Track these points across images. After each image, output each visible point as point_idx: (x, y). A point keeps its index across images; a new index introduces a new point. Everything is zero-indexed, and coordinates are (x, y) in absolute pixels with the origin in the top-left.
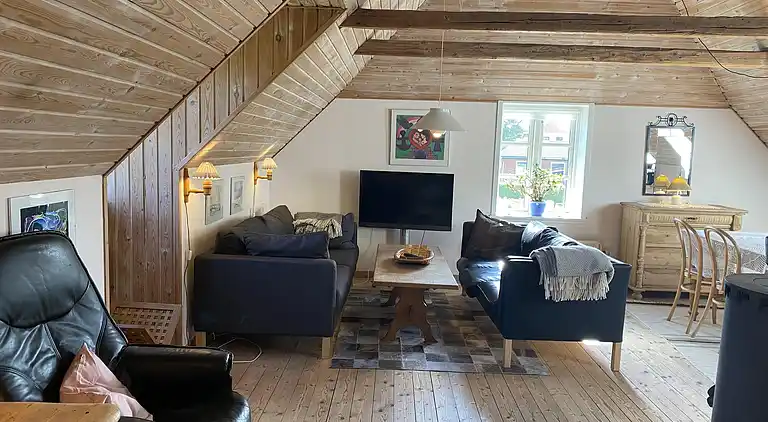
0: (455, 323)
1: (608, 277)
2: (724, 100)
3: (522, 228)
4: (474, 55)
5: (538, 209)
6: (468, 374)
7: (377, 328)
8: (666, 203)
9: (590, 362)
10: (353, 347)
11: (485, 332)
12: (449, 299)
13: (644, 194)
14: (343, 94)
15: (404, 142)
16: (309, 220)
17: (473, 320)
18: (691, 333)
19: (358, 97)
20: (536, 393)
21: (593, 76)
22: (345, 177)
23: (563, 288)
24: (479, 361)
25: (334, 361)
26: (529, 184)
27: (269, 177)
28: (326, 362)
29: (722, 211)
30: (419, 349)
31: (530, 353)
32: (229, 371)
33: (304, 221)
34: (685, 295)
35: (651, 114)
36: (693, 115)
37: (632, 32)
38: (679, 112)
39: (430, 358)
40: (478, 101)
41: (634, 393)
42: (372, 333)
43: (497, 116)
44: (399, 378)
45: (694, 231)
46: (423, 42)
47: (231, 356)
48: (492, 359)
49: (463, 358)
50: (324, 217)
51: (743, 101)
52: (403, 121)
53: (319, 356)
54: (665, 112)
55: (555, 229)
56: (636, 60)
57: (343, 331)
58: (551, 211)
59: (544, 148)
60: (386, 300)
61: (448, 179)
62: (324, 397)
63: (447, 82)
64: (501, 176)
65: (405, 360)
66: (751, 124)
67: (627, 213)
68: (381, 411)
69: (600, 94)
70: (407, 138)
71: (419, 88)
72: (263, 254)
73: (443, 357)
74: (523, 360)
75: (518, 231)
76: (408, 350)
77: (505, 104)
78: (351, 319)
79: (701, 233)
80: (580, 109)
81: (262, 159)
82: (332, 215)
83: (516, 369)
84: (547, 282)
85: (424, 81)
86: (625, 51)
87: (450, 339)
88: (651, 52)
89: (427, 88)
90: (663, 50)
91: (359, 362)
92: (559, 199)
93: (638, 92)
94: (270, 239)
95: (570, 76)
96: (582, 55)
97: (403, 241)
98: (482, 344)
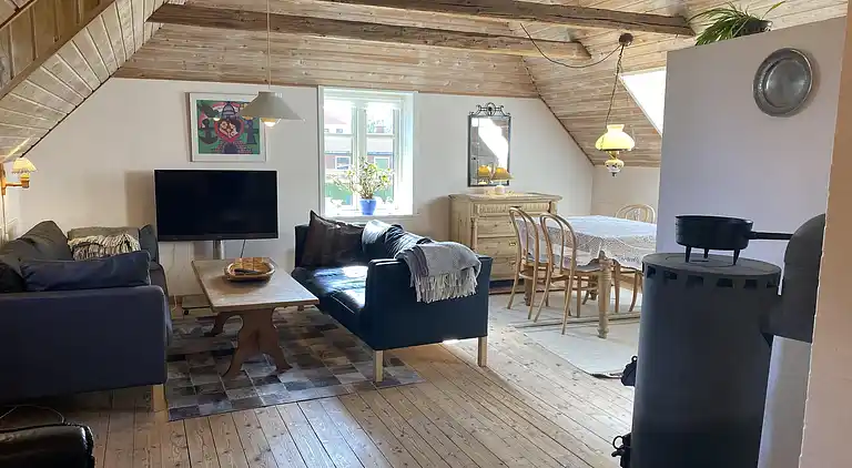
0: (302, 342)
1: (476, 271)
2: (533, 88)
3: (361, 229)
4: (299, 31)
5: (369, 207)
6: (341, 396)
7: (211, 362)
8: (491, 193)
9: (456, 361)
10: (190, 391)
11: (342, 347)
12: (285, 317)
13: (469, 185)
14: (120, 73)
15: (208, 134)
16: (92, 238)
17: (322, 336)
18: (533, 317)
19: (143, 77)
20: (419, 403)
21: (415, 61)
22: (132, 181)
23: (433, 289)
24: (347, 381)
25: (173, 412)
26: (356, 179)
27: (25, 184)
28: (161, 415)
29: (541, 198)
30: (273, 379)
31: (396, 362)
32: (90, 450)
33: (81, 240)
34: (521, 281)
35: (472, 103)
36: (509, 105)
37: (480, 15)
38: (497, 101)
39: (291, 387)
40: (294, 85)
41: (506, 385)
42: (209, 371)
43: (318, 102)
44: (264, 417)
45: (530, 219)
46: (238, 12)
47: (86, 429)
48: (359, 376)
49: (329, 381)
50: (111, 232)
51: (550, 91)
52: (204, 107)
53: (149, 410)
54: (484, 101)
55: (399, 226)
56: (467, 45)
57: (172, 374)
58: (381, 208)
59: (369, 140)
60: (210, 328)
61: (271, 177)
62: (177, 459)
63: (258, 60)
64: (328, 172)
65: (263, 393)
66: (558, 113)
67: (458, 207)
68: (257, 459)
69: (423, 81)
70: (212, 129)
71: (223, 68)
72: (51, 289)
73: (305, 383)
74: (392, 371)
75: (359, 232)
76: (261, 383)
77: (326, 89)
78: (178, 358)
79: (537, 221)
80: (403, 98)
81: (12, 159)
82: (123, 230)
83: (389, 382)
84: (418, 283)
85: (230, 59)
86: (457, 36)
87: (306, 362)
88: (480, 38)
89: (234, 68)
90: (492, 36)
91: (206, 408)
92: (387, 195)
93: (461, 80)
94: (63, 267)
95: (393, 60)
96: (415, 38)
97: (217, 255)
98: (342, 361)
